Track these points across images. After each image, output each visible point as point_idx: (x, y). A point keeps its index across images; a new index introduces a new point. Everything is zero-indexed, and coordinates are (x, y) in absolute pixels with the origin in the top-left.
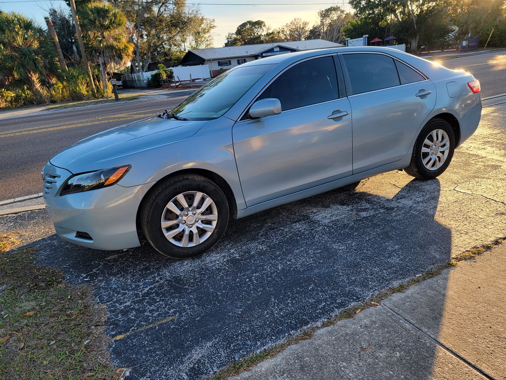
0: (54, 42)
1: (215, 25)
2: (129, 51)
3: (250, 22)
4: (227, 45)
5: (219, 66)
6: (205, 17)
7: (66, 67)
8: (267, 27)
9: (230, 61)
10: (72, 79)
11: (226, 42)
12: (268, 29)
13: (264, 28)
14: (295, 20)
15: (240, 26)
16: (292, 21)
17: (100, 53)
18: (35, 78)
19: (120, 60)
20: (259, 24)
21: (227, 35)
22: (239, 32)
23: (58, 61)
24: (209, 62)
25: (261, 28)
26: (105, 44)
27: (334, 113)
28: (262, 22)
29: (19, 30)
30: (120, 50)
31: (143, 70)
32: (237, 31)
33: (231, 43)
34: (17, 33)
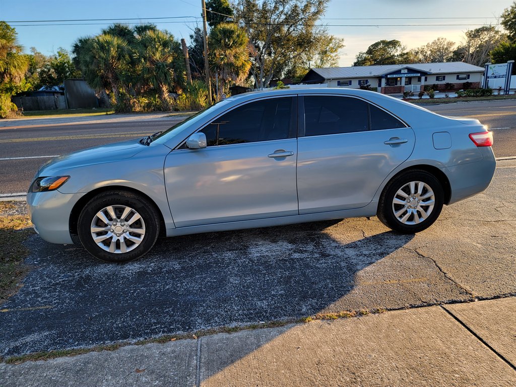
0: (185, 59)
1: (344, 45)
2: (246, 69)
3: (383, 42)
4: (356, 64)
5: (338, 85)
6: (334, 37)
7: (191, 81)
8: (402, 47)
9: (351, 82)
10: (194, 92)
11: (356, 61)
12: (404, 49)
13: (398, 48)
14: (438, 39)
15: (372, 46)
16: (435, 41)
17: (220, 70)
18: (165, 88)
19: (237, 76)
20: (394, 43)
21: (358, 54)
22: (370, 51)
23: (185, 75)
24: (329, 81)
25: (395, 48)
26: (226, 61)
27: (276, 152)
28: (397, 42)
29: (159, 47)
30: (237, 67)
31: (264, 86)
32: (368, 51)
33: (359, 63)
34: (157, 49)
